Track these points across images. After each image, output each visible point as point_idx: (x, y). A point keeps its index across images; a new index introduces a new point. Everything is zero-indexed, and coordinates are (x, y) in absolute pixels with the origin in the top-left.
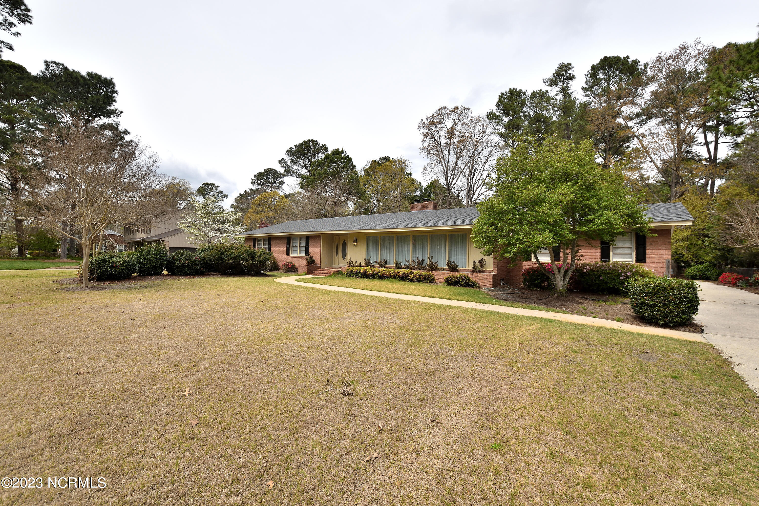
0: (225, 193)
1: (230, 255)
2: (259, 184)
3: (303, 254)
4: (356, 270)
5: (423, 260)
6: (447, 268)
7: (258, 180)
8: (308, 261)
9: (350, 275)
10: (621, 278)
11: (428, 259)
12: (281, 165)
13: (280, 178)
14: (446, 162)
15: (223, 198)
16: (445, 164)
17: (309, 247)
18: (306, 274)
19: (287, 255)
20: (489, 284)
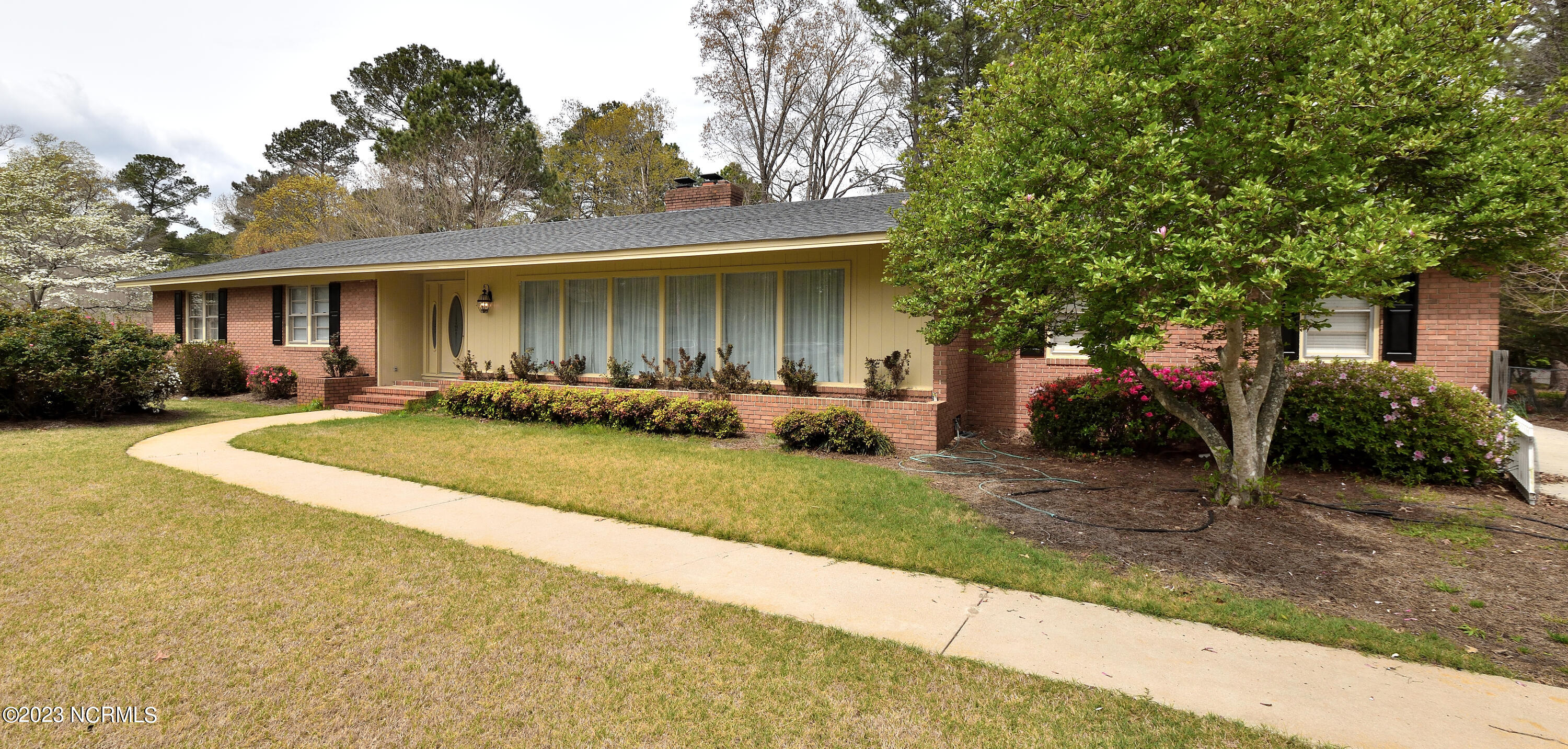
0: (200, 182)
2: (288, 160)
3: (324, 343)
4: (477, 392)
5: (702, 359)
6: (779, 382)
7: (285, 148)
8: (329, 363)
9: (459, 408)
11: (718, 356)
12: (339, 107)
13: (343, 145)
14: (760, 110)
15: (195, 195)
16: (757, 116)
17: (338, 319)
18: (321, 405)
19: (275, 343)
20: (926, 438)
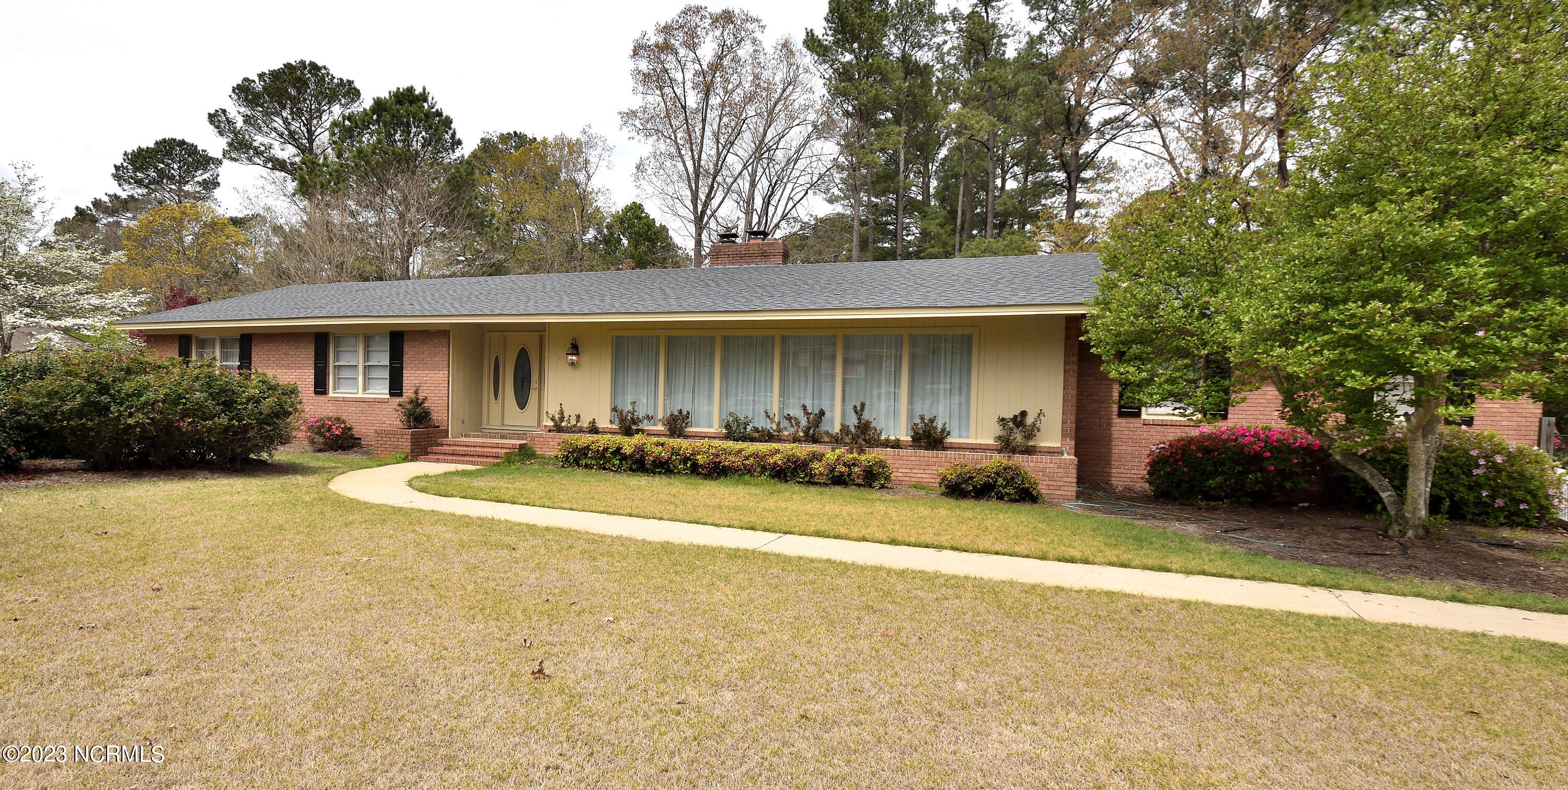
1: (140, 395)
2: (139, 183)
3: (381, 390)
4: (586, 443)
5: (821, 414)
6: (905, 437)
7: (136, 169)
8: (403, 414)
9: (576, 460)
10: (1475, 472)
13: (205, 170)
17: (401, 369)
18: (407, 457)
19: (316, 393)
20: (1066, 488)
